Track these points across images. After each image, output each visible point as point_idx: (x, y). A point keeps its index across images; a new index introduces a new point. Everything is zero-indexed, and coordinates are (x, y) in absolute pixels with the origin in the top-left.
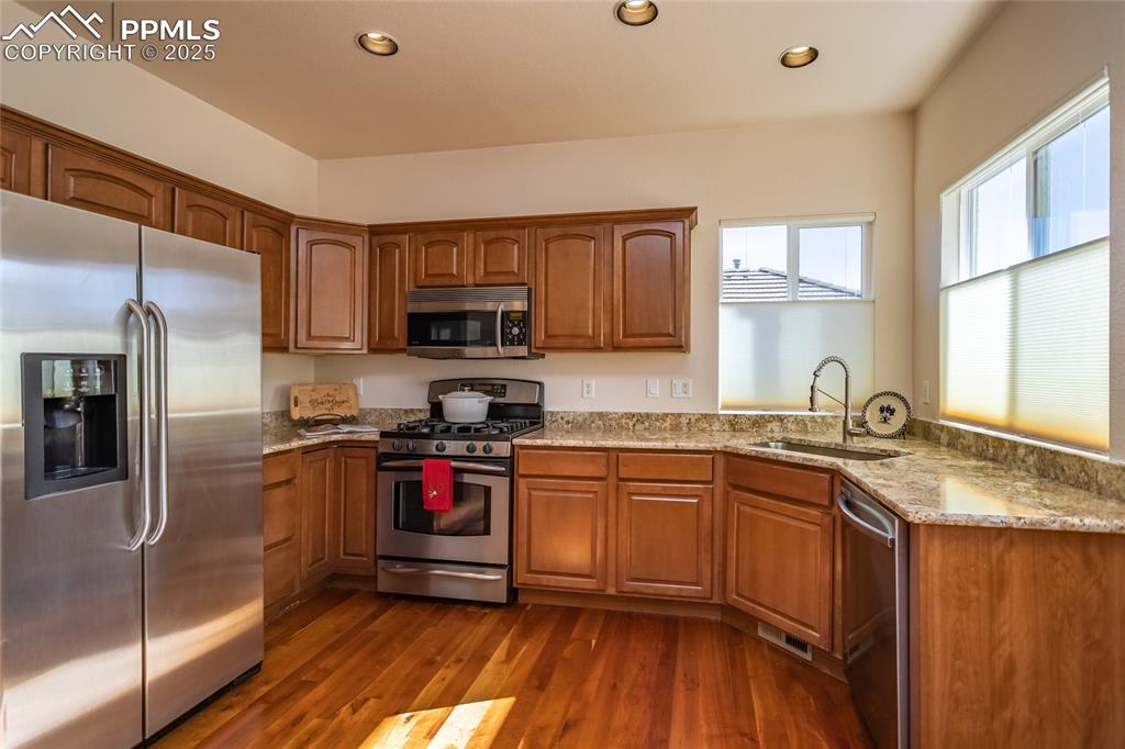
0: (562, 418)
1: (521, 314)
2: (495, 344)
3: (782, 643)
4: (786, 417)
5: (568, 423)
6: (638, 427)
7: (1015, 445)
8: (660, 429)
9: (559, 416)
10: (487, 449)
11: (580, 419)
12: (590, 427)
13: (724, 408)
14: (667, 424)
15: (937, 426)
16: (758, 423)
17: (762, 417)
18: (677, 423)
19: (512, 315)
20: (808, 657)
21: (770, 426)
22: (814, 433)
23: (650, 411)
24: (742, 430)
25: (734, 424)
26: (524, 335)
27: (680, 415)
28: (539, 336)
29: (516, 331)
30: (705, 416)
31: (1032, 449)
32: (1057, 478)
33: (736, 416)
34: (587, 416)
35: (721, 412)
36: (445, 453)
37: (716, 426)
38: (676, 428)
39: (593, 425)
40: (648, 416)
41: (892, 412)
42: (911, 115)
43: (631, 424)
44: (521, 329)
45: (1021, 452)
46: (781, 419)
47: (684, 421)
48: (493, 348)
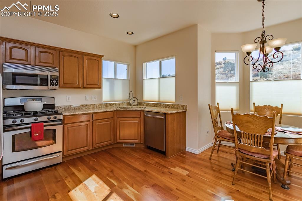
0: (61, 108)
1: (56, 77)
2: (47, 85)
3: (129, 146)
4: (116, 103)
5: (63, 109)
6: (84, 108)
7: (161, 104)
8: (90, 108)
9: (60, 107)
10: (55, 118)
11: (67, 108)
12: (70, 109)
13: (104, 102)
14: (91, 107)
15: (143, 103)
16: (111, 105)
17: (112, 103)
18: (93, 106)
19: (53, 76)
20: (134, 146)
21: (113, 105)
22: (121, 106)
23: (87, 104)
24: (108, 107)
25: (106, 105)
26: (58, 83)
27: (94, 104)
28: (61, 83)
29: (55, 82)
30: (100, 104)
31: (164, 104)
32: (168, 107)
33: (107, 104)
34: (69, 106)
35: (103, 103)
36: (37, 121)
37: (103, 106)
38: (93, 108)
39: (71, 109)
40: (87, 105)
41: (135, 101)
42: (135, 46)
43: (82, 108)
44: (56, 81)
45: (162, 105)
46: (115, 104)
47: (95, 106)
48: (47, 87)
